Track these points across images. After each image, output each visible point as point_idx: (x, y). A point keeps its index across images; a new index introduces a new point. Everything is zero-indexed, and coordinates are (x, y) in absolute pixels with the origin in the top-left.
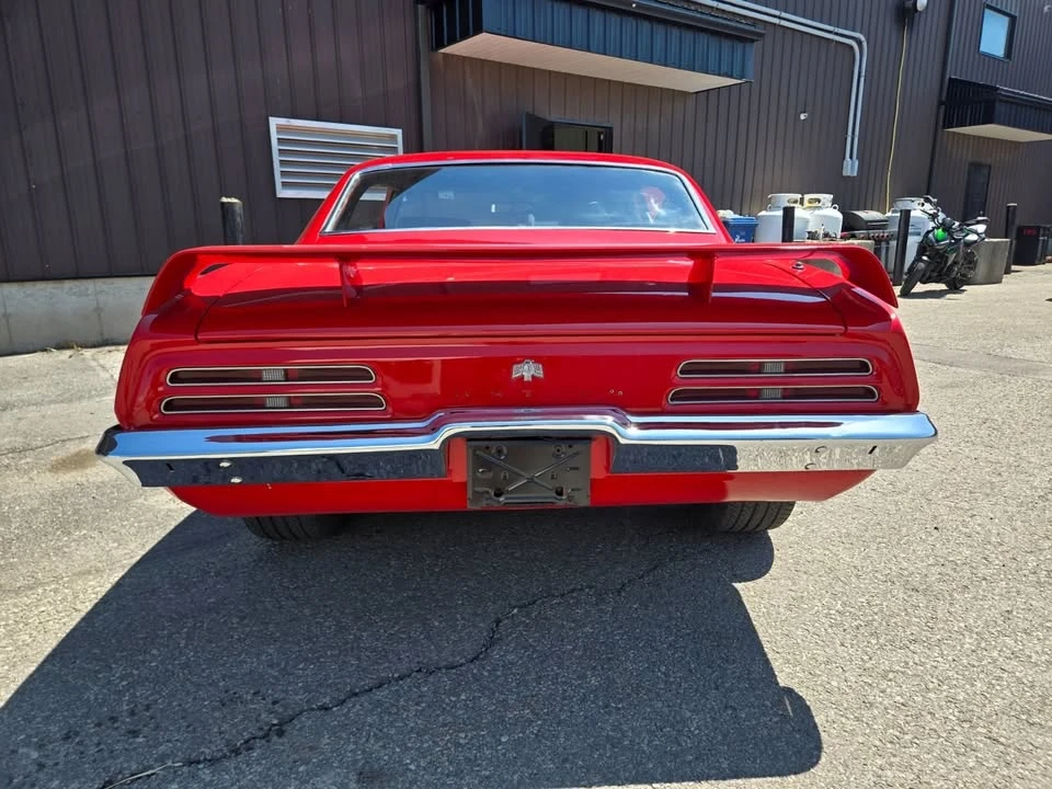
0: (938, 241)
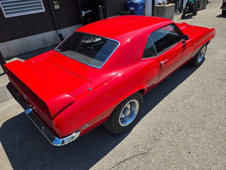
0: (191, 3)
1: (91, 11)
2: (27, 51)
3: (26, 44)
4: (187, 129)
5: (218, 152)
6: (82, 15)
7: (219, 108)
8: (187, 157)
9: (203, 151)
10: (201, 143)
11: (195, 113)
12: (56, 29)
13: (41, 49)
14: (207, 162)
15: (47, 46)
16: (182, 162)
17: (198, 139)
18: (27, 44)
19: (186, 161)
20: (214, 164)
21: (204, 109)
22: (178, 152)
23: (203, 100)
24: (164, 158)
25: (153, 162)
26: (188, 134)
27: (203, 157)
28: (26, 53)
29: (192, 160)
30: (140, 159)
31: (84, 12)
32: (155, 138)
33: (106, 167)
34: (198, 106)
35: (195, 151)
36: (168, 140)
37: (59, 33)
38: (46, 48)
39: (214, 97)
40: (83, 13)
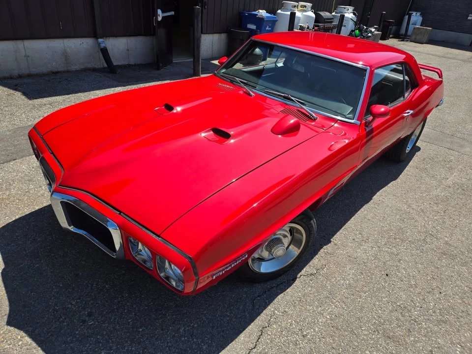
1: (172, 13)
2: (25, 71)
3: (25, 56)
4: (378, 240)
5: (431, 276)
6: (157, 18)
7: (423, 211)
8: (385, 282)
9: (407, 273)
10: (403, 262)
11: (386, 216)
12: (95, 36)
13: (57, 72)
14: (418, 290)
15: (69, 68)
16: (378, 289)
17: (397, 255)
18: (27, 56)
19: (384, 287)
20: (429, 293)
21: (399, 210)
22: (369, 274)
23: (395, 197)
24: (348, 282)
25: (329, 287)
26: (379, 247)
27: (409, 281)
28: (20, 77)
29: (393, 286)
30: (306, 283)
31: (163, 12)
32: (326, 250)
33: (245, 296)
34: (388, 206)
35: (395, 274)
36: (349, 254)
37: (102, 45)
38: (68, 72)
39: (411, 194)
40: (160, 15)
